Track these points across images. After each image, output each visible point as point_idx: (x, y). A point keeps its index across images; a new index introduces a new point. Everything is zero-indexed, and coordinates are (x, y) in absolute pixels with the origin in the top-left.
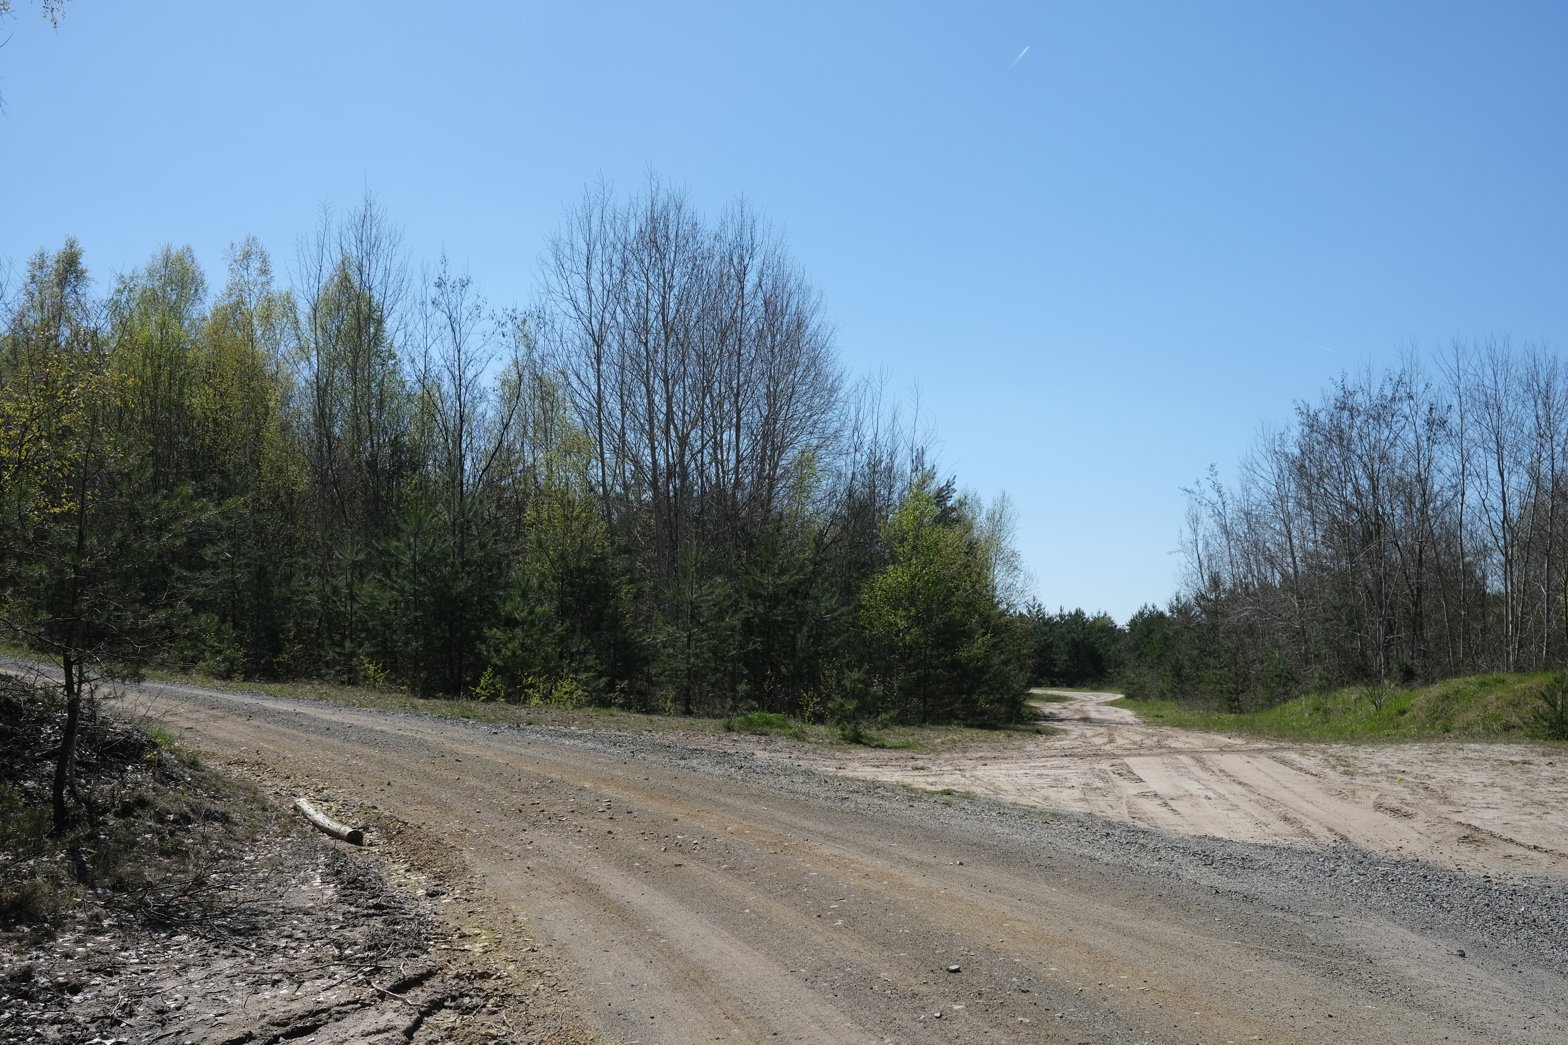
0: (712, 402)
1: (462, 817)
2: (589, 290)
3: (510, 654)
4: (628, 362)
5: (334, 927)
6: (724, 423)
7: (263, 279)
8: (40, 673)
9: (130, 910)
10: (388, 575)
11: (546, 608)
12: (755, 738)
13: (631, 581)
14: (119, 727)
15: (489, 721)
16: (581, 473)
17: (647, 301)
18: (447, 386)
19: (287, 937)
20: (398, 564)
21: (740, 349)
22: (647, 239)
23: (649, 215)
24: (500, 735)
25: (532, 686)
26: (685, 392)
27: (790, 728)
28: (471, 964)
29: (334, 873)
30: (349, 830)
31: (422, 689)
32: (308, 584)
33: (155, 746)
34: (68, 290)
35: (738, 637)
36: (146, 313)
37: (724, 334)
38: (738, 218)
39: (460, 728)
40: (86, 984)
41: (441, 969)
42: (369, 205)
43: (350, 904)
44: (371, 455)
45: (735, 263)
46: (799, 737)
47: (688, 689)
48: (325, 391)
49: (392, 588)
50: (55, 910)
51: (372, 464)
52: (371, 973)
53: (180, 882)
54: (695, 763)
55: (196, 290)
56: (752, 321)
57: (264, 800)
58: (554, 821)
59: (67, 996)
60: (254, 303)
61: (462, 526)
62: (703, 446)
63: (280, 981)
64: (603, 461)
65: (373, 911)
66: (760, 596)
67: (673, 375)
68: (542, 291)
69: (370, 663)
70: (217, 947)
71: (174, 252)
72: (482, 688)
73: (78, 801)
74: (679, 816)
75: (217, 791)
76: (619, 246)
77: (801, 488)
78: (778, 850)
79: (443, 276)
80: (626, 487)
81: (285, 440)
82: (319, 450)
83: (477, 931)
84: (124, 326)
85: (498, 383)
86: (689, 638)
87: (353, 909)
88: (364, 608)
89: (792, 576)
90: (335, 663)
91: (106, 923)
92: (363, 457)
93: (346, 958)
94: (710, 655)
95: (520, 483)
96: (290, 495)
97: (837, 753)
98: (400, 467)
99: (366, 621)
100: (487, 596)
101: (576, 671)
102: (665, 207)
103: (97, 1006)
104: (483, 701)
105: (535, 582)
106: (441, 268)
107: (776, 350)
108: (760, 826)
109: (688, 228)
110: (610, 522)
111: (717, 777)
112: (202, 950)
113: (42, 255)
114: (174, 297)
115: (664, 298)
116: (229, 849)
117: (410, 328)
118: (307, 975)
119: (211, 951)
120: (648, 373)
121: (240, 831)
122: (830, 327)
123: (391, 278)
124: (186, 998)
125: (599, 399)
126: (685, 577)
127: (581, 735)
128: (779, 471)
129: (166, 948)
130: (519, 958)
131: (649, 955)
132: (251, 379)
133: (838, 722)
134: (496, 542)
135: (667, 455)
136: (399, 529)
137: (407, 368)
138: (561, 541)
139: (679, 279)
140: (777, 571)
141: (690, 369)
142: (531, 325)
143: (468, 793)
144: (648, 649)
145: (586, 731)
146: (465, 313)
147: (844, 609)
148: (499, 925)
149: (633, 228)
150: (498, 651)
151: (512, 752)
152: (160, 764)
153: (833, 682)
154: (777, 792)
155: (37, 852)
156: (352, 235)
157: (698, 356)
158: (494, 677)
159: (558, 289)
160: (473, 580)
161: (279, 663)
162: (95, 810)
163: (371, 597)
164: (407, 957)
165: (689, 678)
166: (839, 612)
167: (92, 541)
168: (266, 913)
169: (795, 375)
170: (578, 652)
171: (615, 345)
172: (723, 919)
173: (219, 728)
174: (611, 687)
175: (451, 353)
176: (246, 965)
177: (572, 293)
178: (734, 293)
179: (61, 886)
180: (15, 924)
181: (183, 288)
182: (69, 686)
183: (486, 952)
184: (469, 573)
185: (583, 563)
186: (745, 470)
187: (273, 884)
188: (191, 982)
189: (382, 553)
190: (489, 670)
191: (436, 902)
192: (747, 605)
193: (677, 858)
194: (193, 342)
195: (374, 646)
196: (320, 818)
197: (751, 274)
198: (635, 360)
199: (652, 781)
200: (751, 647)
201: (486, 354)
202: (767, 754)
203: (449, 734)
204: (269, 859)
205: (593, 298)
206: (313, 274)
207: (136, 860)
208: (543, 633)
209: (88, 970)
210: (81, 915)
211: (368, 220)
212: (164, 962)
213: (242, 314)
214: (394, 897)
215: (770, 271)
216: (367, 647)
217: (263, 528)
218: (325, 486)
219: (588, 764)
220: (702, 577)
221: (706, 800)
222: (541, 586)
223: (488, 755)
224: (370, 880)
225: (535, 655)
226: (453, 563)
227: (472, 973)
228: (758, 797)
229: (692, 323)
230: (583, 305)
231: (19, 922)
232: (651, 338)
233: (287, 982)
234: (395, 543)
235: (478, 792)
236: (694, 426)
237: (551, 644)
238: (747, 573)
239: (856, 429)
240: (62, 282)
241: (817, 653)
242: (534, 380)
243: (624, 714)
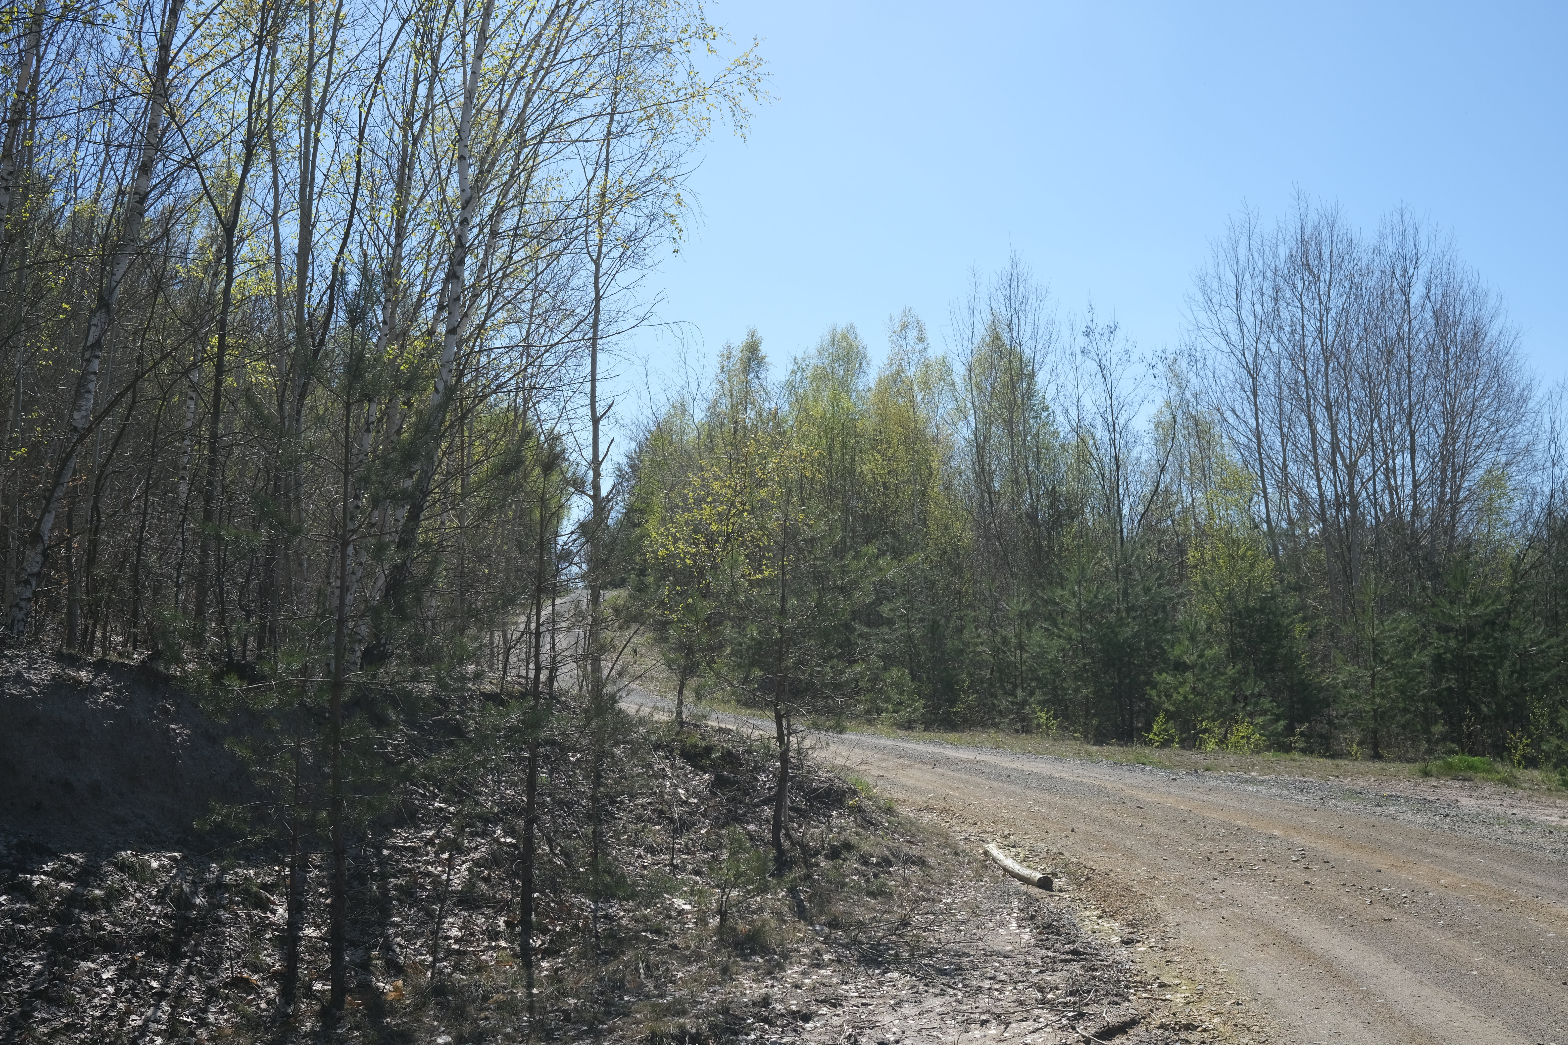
0: (1380, 426)
1: (1149, 865)
2: (1240, 321)
3: (1181, 698)
4: (1286, 391)
5: (1034, 971)
6: (1396, 447)
7: (920, 346)
8: (756, 727)
9: (846, 946)
10: (1055, 624)
11: (1216, 651)
12: (1457, 784)
13: (1304, 620)
14: (823, 775)
15: (1165, 767)
16: (1242, 511)
17: (1303, 326)
18: (1101, 433)
19: (991, 978)
20: (1064, 612)
21: (1410, 366)
22: (1299, 263)
23: (1299, 237)
24: (1179, 781)
25: (1205, 731)
26: (1350, 419)
27: (1498, 773)
28: (1174, 1014)
29: (1029, 918)
30: (1039, 876)
31: (1095, 736)
32: (979, 636)
33: (855, 793)
34: (752, 375)
35: (1429, 675)
36: (818, 390)
37: (1390, 353)
38: (1398, 228)
39: (1138, 774)
40: (815, 1014)
41: (1144, 1018)
42: (1015, 263)
43: (1048, 949)
44: (1031, 506)
45: (1398, 276)
46: (1510, 782)
47: (1375, 732)
48: (983, 448)
49: (1060, 637)
50: (781, 944)
51: (1032, 516)
52: (1075, 1018)
53: (887, 922)
54: (1392, 810)
55: (861, 364)
56: (1421, 336)
57: (956, 845)
58: (1246, 870)
59: (800, 1023)
60: (913, 370)
61: (1124, 572)
62: (1375, 473)
63: (987, 1021)
64: (1265, 497)
65: (1070, 956)
66: (1450, 630)
67: (1337, 401)
68: (1191, 328)
69: (1041, 711)
70: (926, 985)
71: (839, 330)
72: (1155, 734)
73: (793, 844)
74: (1382, 867)
75: (913, 836)
76: (1269, 274)
77: (1490, 510)
78: (1504, 907)
79: (1090, 324)
80: (1290, 521)
81: (949, 499)
82: (981, 505)
83: (1177, 981)
84: (800, 404)
85: (1152, 426)
86: (1373, 677)
87: (1050, 954)
88: (1033, 657)
89: (1487, 607)
90: (1008, 712)
91: (827, 957)
92: (1024, 508)
93: (1049, 1002)
94: (1398, 694)
95: (1179, 524)
96: (956, 550)
97: (1558, 801)
98: (1059, 516)
99: (1036, 670)
100: (1154, 641)
101: (1251, 715)
102: (1316, 227)
103: (826, 1033)
104: (1157, 747)
105: (1203, 625)
106: (1088, 317)
107: (1451, 363)
108: (1478, 880)
109: (1342, 246)
110: (1277, 559)
111: (1420, 825)
112: (912, 987)
113: (729, 347)
114: (842, 372)
115: (1321, 321)
116: (928, 891)
117: (1062, 379)
118: (1013, 1017)
119: (922, 988)
120: (1309, 401)
121: (936, 874)
122: (1513, 333)
123: (1040, 332)
124: (903, 1032)
125: (1258, 432)
126: (1364, 612)
127: (1263, 781)
128: (1462, 495)
129: (881, 984)
130: (1224, 1011)
131: (1366, 1015)
132: (915, 443)
133: (1556, 767)
134: (1159, 586)
135: (1335, 486)
136: (1062, 577)
137: (1060, 418)
138: (1227, 581)
139: (1337, 301)
140: (1469, 602)
141: (1354, 393)
142: (1183, 364)
143: (1152, 840)
144: (1328, 690)
145: (1267, 777)
146: (1115, 359)
147: (1553, 640)
148: (1199, 977)
149: (1283, 253)
150: (1169, 696)
151: (1194, 799)
152: (860, 810)
153: (1545, 722)
154: (1493, 843)
155: (763, 890)
156: (1000, 295)
157: (1363, 379)
158: (1167, 722)
159: (1208, 324)
160: (1139, 625)
161: (956, 713)
162: (809, 853)
163: (1040, 646)
164: (1109, 1003)
165: (1376, 720)
166: (1548, 644)
167: (793, 603)
168: (968, 955)
169: (1475, 389)
170: (1253, 695)
171: (1271, 376)
172: (1447, 980)
173: (907, 776)
174: (1290, 730)
175: (1103, 399)
176: (954, 1004)
177: (1223, 327)
178: (1398, 307)
179: (785, 922)
180: (751, 954)
181: (849, 363)
182: (780, 738)
183: (1188, 1003)
184: (1134, 618)
185: (1252, 603)
186: (1424, 494)
187: (971, 926)
188: (906, 1018)
189: (1046, 602)
190: (1162, 715)
191: (1132, 950)
192: (1437, 641)
193: (1386, 913)
194: (861, 413)
195: (1045, 694)
196: (1010, 863)
197: (1417, 285)
198: (1294, 388)
199: (1348, 829)
200: (1444, 685)
201: (1138, 398)
202: (1473, 802)
203: (1128, 781)
204: (965, 902)
205: (1245, 330)
206: (966, 337)
207: (846, 899)
208: (1214, 677)
209: (816, 1000)
210: (804, 950)
211: (1015, 278)
212: (880, 997)
213: (902, 381)
214: (1089, 943)
215: (1439, 280)
216: (1039, 695)
217: (933, 583)
218: (988, 539)
219: (1276, 811)
220: (1382, 611)
221: (1411, 850)
222: (1209, 629)
223: (1170, 801)
224: (1064, 926)
225: (1207, 699)
226: (1119, 609)
227: (1176, 1024)
228: (1472, 847)
229: (1353, 345)
230: (1235, 338)
231: (754, 952)
232: (1309, 365)
233: (995, 1023)
234: (1059, 592)
235: (1163, 840)
236: (1362, 452)
237: (1223, 687)
238: (1434, 605)
239: (1553, 440)
240: (746, 369)
241: (1523, 690)
242: (1187, 420)
243: (1307, 758)
